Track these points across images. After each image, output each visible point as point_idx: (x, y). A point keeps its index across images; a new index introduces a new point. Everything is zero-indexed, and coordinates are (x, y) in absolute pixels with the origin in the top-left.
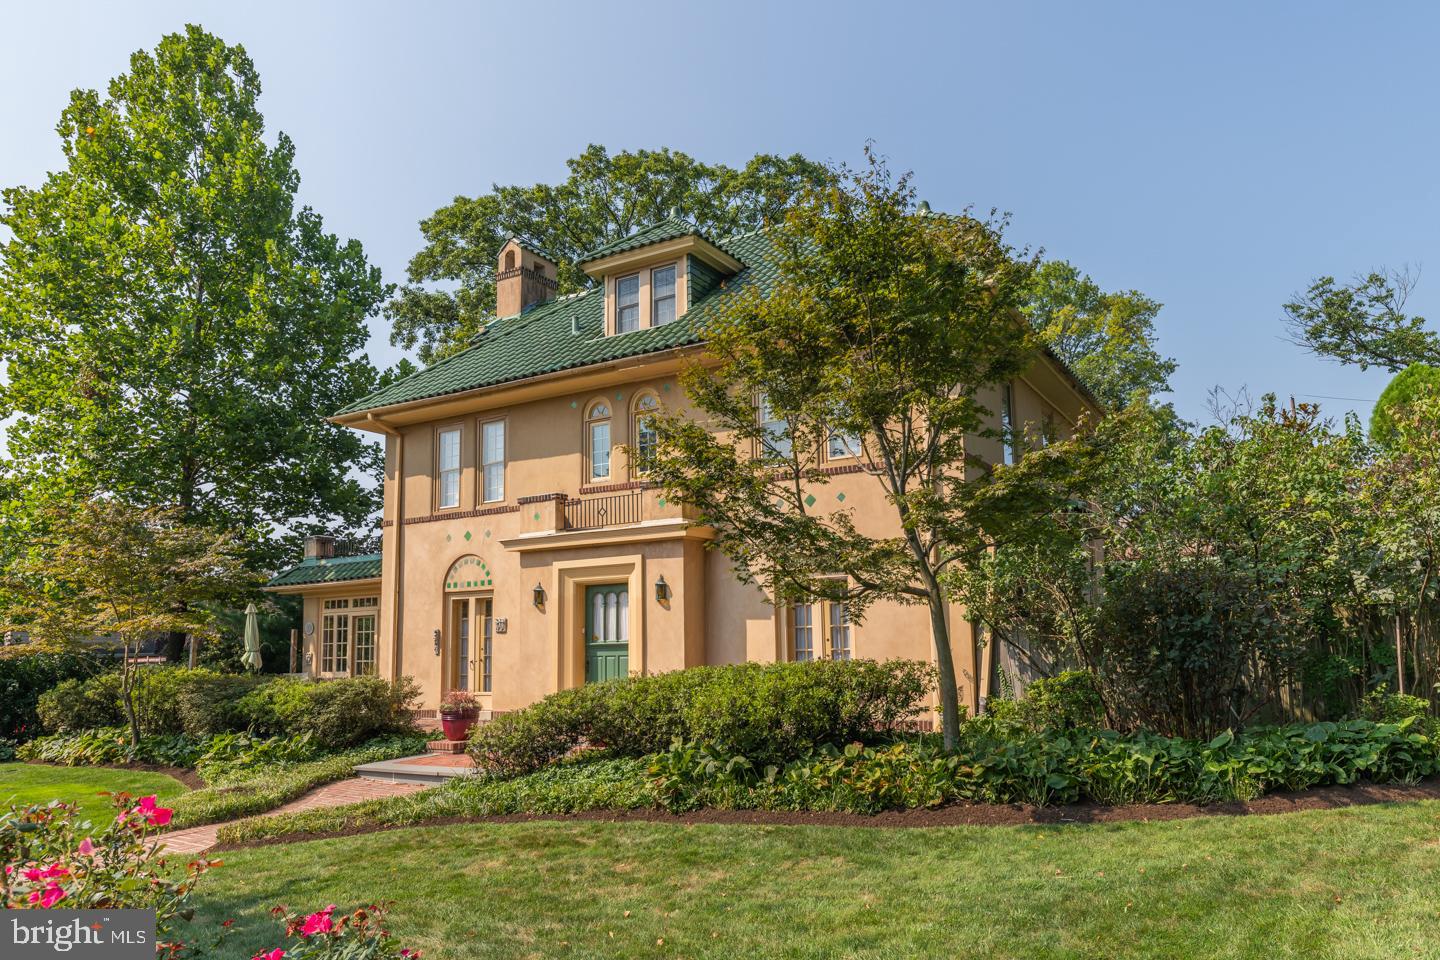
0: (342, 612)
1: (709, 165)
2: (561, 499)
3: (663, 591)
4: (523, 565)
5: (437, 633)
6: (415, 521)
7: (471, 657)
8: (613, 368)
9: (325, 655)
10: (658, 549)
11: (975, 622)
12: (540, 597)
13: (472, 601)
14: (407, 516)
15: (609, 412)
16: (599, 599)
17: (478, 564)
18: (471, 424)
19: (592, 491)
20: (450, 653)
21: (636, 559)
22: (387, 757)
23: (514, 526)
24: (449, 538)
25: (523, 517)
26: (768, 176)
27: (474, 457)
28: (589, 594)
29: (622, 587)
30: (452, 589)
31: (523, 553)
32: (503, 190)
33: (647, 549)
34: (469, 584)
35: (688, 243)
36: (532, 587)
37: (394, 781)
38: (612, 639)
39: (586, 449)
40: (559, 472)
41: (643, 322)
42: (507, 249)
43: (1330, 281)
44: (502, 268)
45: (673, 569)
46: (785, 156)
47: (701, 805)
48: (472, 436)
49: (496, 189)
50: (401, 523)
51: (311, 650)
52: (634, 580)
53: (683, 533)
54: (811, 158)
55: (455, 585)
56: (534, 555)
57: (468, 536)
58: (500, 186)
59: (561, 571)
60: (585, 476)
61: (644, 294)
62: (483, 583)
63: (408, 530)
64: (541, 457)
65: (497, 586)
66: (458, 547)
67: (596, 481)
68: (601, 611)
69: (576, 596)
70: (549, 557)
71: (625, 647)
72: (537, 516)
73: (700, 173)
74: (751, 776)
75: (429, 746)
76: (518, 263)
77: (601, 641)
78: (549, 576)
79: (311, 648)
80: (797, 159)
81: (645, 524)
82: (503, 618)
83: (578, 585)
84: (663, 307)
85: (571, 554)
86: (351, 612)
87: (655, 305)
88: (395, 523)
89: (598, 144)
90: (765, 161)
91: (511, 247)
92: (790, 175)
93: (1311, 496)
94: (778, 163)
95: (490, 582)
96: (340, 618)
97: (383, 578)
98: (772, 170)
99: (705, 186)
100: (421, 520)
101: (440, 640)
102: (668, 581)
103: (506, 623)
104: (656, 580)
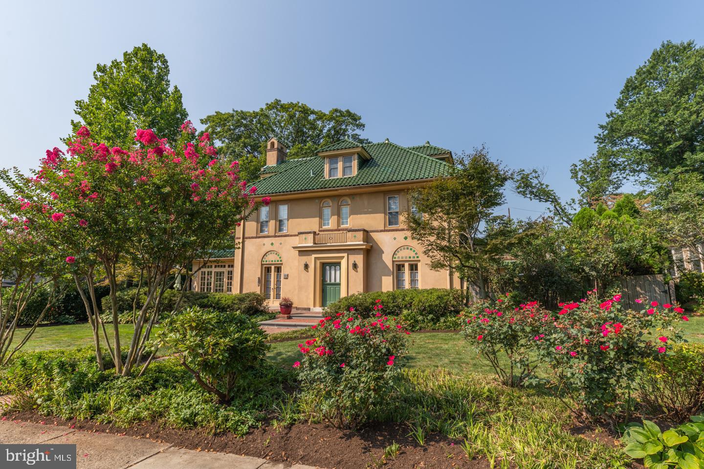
0: (209, 270)
1: (316, 110)
2: (315, 233)
3: (355, 266)
4: (299, 255)
5: (259, 278)
6: (249, 238)
7: (272, 286)
8: (336, 190)
9: (201, 285)
10: (353, 252)
11: (462, 279)
12: (306, 266)
13: (273, 267)
14: (246, 236)
15: (331, 204)
16: (328, 268)
17: (276, 254)
18: (274, 204)
19: (324, 231)
20: (263, 285)
21: (345, 255)
22: (266, 320)
23: (296, 241)
24: (264, 244)
25: (300, 239)
26: (337, 116)
27: (275, 215)
28: (324, 266)
29: (339, 264)
30: (265, 263)
31: (299, 251)
32: (237, 111)
33: (349, 251)
34: (272, 261)
35: (359, 150)
36: (303, 263)
37: (275, 327)
38: (333, 281)
39: (321, 216)
40: (312, 224)
41: (339, 175)
42: (271, 141)
43: (524, 170)
44: (269, 147)
45: (359, 259)
46: (344, 110)
47: (420, 329)
48: (274, 209)
49: (234, 111)
50: (244, 238)
51: (196, 284)
52: (344, 263)
53: (364, 247)
54: (352, 111)
55: (266, 261)
56: (303, 252)
57: (272, 244)
58: (235, 110)
59: (316, 258)
60: (320, 226)
61: (340, 165)
62: (278, 261)
63: (247, 242)
64: (303, 218)
65: (283, 262)
66: (268, 247)
67: (324, 227)
68: (329, 272)
69: (320, 266)
70: (310, 253)
71: (339, 284)
72: (305, 239)
73: (313, 112)
74: (435, 320)
75: (276, 316)
76: (276, 146)
77: (328, 282)
78: (311, 259)
79: (195, 283)
80: (348, 111)
81: (348, 243)
82: (287, 274)
83: (321, 263)
84: (347, 170)
85: (319, 252)
86: (214, 270)
87: (344, 168)
88: (241, 238)
89: (278, 99)
90: (336, 111)
91: (273, 140)
92: (344, 116)
93: (574, 246)
94: (340, 112)
95: (281, 261)
96: (208, 272)
97: (235, 258)
98: (338, 114)
99: (312, 117)
100: (253, 238)
101: (260, 281)
102: (357, 263)
103: (288, 275)
104: (353, 262)
